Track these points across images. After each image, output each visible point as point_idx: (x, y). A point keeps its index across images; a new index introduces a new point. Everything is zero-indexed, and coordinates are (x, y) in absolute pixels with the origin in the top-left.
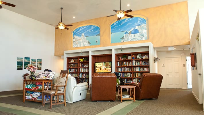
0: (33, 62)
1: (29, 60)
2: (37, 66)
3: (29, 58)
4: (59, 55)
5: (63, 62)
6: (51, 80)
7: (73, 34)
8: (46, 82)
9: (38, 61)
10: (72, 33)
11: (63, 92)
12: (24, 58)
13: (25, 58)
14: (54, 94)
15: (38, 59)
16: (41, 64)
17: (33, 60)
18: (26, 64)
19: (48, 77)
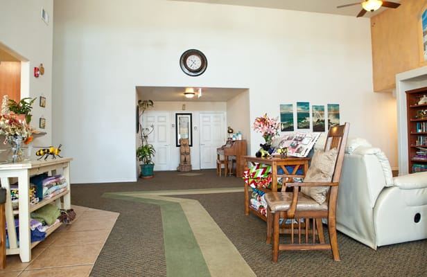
0: (317, 112)
1: (308, 109)
2: (329, 120)
3: (306, 104)
4: (385, 89)
5: (396, 106)
6: (304, 159)
7: (423, 22)
8: (285, 166)
9: (329, 110)
10: (419, 19)
11: (325, 207)
12: (295, 105)
13: (299, 104)
14: (286, 212)
15: (329, 105)
16: (337, 116)
17: (316, 108)
18: (302, 117)
19: (298, 149)
